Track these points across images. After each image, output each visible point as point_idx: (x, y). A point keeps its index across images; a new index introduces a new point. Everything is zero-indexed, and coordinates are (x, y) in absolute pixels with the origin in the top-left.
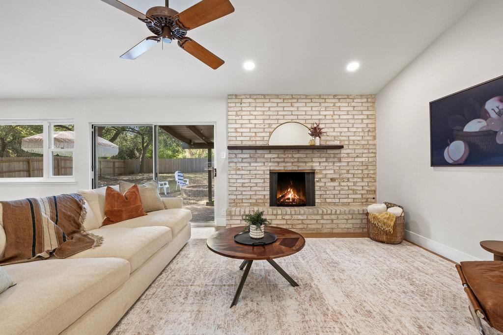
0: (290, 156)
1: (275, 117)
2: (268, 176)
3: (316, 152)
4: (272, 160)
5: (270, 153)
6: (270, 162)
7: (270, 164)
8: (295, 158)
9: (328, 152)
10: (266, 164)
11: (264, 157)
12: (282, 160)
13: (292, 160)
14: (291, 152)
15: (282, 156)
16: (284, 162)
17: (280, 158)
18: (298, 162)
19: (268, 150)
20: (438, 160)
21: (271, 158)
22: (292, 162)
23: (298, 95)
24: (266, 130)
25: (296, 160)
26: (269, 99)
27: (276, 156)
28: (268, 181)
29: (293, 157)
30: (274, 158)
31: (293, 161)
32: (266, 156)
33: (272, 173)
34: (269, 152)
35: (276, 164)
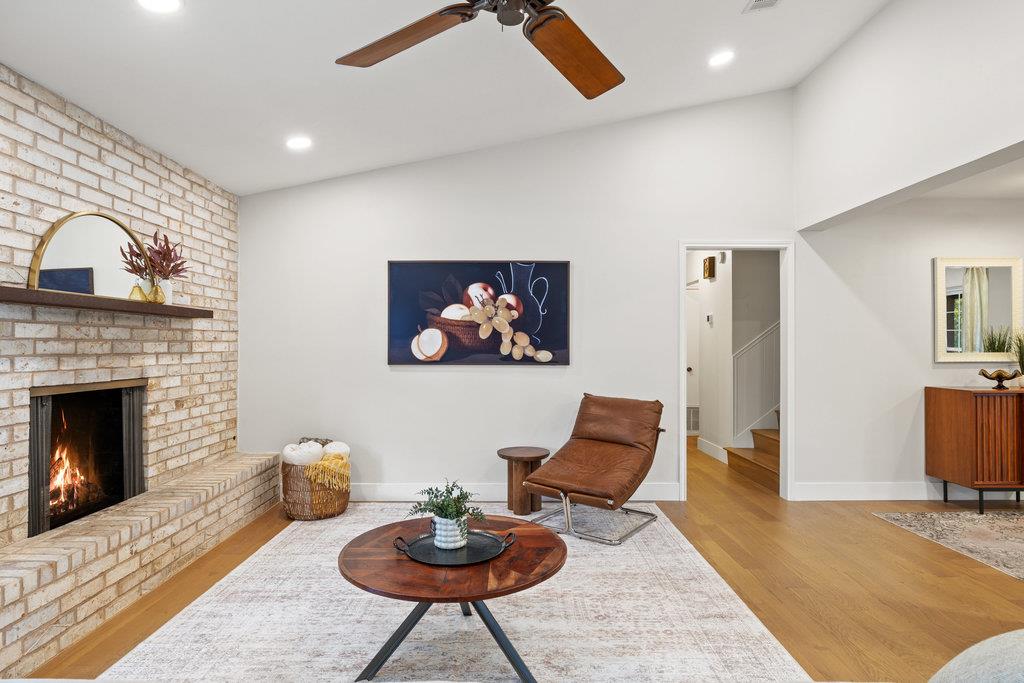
0: (93, 332)
1: (51, 181)
2: (24, 415)
3: (152, 325)
4: (41, 347)
5: (34, 321)
6: (35, 355)
7: (34, 365)
8: (106, 341)
9: (173, 326)
10: (19, 364)
11: (12, 337)
12: (69, 347)
13: (97, 349)
14: (96, 321)
15: (70, 332)
16: (75, 355)
17: (66, 340)
18: (113, 354)
19: (28, 308)
20: (400, 354)
21: (36, 340)
22: (98, 356)
23: (117, 130)
24: (21, 222)
25: (107, 348)
26: (37, 102)
27: (49, 331)
28: (24, 433)
29: (100, 339)
30: (46, 340)
31: (100, 352)
32: (21, 331)
33: (37, 400)
34: (30, 317)
35: (51, 364)
